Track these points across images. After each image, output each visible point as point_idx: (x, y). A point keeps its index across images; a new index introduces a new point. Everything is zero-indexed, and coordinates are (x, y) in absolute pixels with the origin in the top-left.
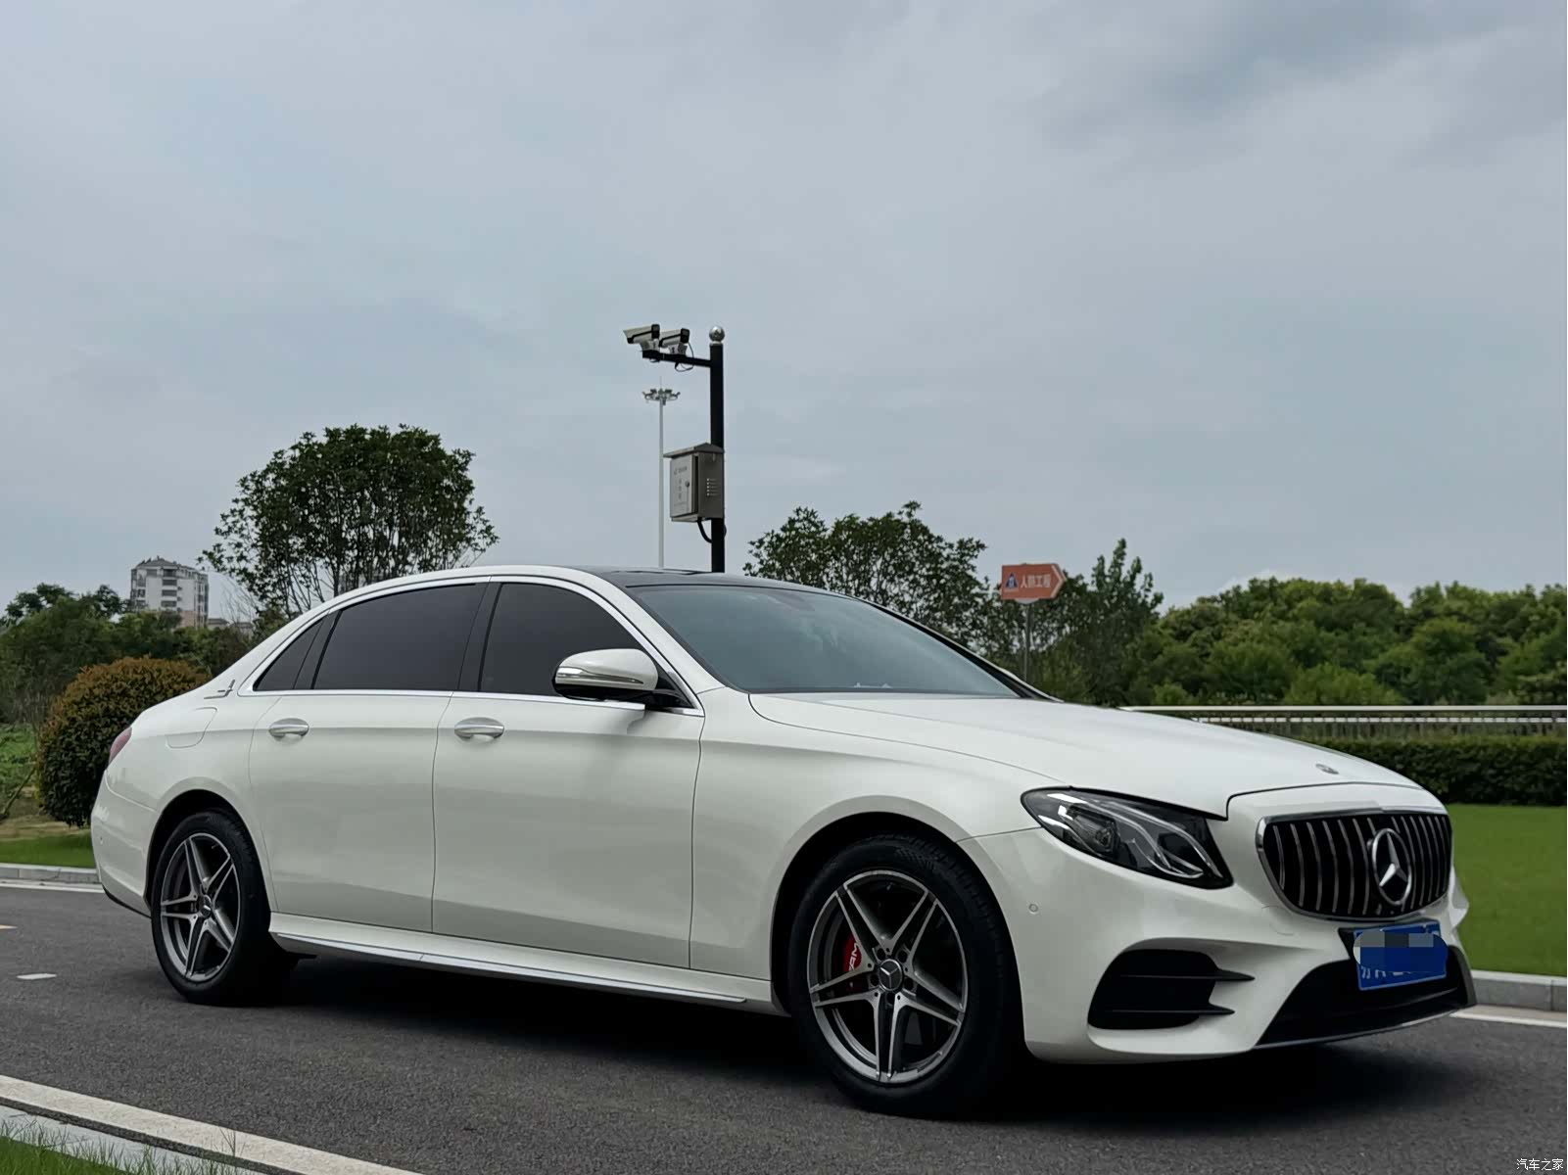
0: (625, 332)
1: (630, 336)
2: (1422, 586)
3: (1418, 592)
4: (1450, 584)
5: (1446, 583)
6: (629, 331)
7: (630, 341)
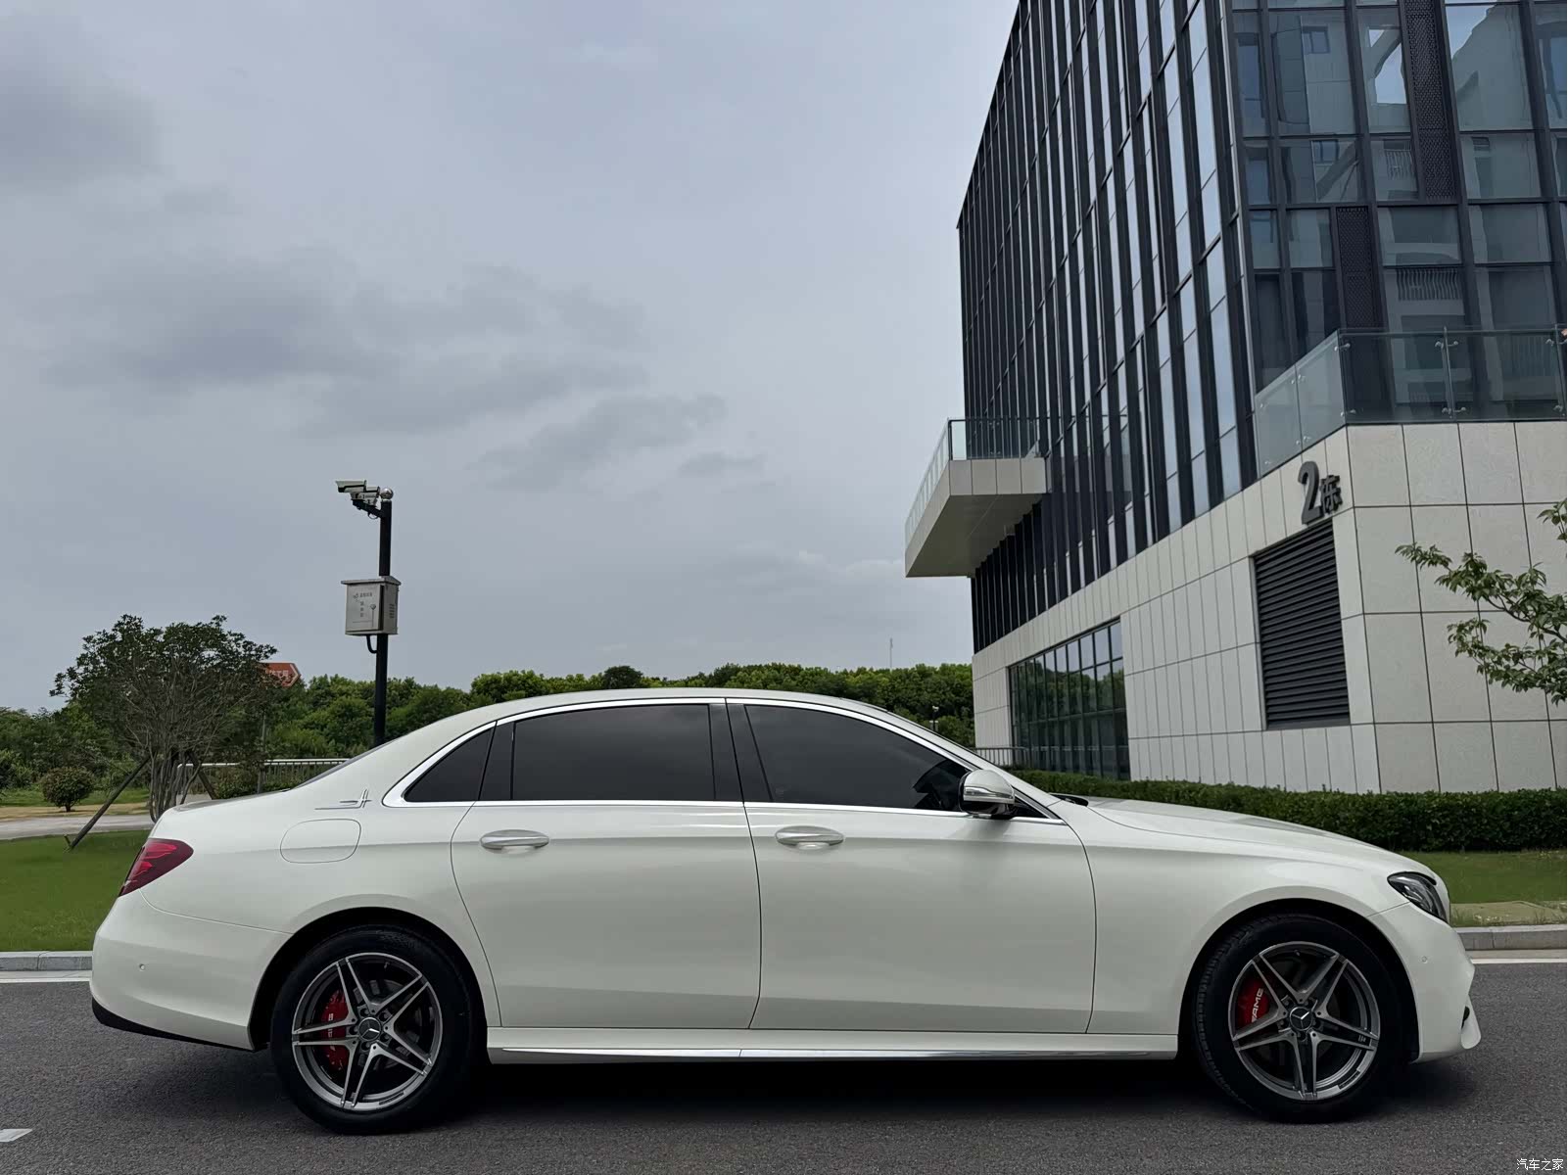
0: (337, 482)
1: (343, 486)
2: (317, 676)
3: (315, 679)
4: (334, 676)
5: (331, 675)
6: (343, 482)
7: (341, 490)
